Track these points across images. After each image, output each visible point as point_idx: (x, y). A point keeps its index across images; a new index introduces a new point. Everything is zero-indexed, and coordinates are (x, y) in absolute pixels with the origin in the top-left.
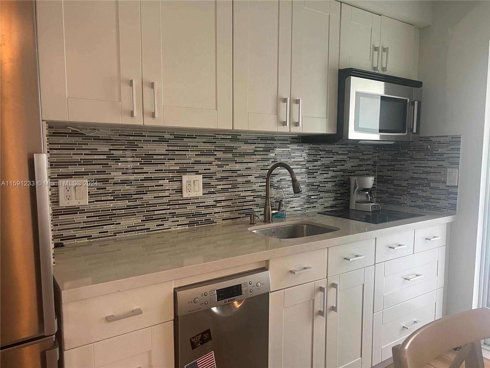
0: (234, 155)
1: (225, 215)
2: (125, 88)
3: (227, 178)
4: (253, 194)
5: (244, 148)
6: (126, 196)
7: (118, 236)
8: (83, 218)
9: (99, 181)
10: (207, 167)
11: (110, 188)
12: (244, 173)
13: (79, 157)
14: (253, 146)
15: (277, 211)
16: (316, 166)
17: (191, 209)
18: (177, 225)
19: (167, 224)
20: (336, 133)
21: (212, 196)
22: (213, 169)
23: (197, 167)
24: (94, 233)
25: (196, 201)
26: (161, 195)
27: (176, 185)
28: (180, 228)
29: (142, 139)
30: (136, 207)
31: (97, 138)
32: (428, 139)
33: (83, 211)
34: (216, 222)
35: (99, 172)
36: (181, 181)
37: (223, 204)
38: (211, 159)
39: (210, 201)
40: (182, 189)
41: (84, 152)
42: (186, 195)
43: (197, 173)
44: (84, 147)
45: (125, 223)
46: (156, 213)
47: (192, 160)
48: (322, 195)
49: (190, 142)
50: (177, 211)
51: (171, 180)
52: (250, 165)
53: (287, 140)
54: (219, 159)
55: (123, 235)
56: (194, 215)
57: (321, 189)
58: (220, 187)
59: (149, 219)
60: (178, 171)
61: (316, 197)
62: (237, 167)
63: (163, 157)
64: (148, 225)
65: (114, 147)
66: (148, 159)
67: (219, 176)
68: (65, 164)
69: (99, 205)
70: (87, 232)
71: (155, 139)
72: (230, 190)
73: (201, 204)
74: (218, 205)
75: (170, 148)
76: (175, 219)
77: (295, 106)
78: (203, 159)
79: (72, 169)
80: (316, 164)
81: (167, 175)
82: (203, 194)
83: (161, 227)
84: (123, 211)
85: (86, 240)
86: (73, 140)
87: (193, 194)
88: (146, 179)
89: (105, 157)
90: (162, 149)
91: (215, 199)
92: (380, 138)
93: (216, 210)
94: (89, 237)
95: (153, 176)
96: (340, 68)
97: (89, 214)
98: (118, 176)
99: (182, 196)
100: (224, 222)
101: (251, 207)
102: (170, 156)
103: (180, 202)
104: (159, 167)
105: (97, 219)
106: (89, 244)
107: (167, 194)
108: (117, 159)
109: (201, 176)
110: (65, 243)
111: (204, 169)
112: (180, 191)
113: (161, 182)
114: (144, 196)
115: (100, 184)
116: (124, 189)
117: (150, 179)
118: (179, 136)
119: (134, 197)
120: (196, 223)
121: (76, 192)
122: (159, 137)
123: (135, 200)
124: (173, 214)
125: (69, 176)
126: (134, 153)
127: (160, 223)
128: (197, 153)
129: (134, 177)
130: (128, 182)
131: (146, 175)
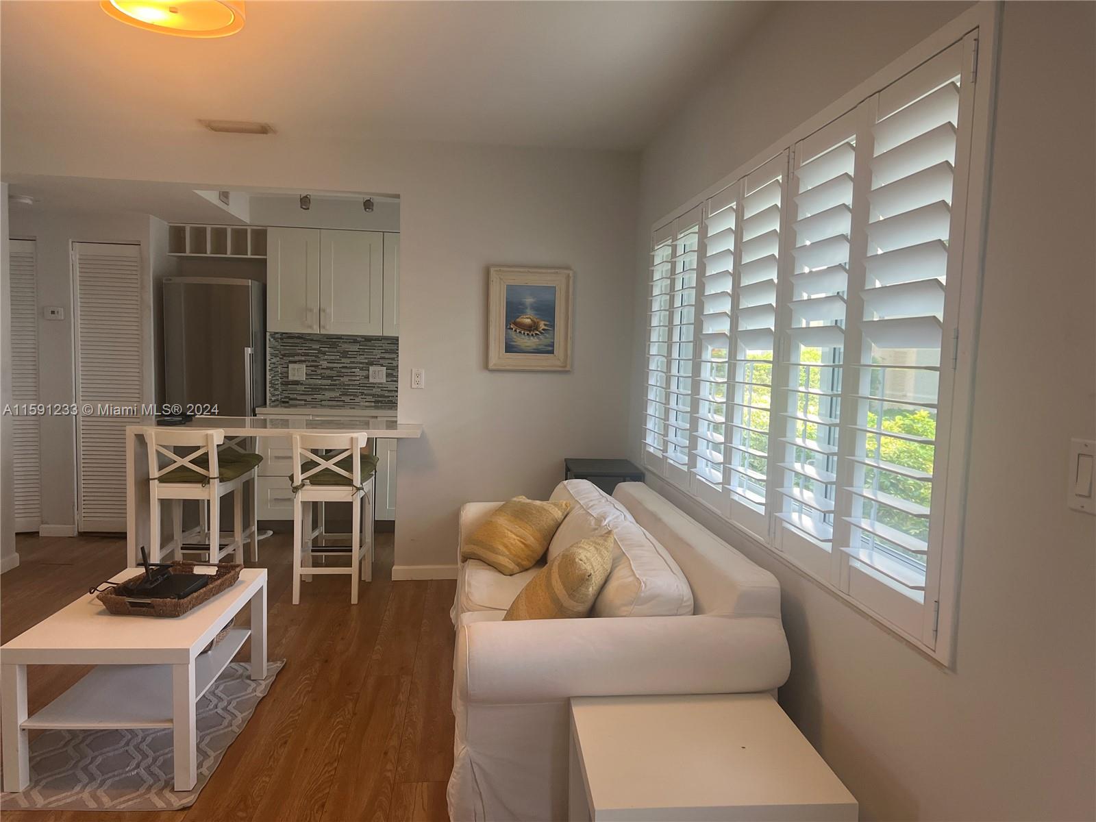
6: (330, 378)
7: (323, 402)
8: (302, 388)
9: (311, 366)
10: (390, 361)
11: (319, 372)
13: (301, 351)
17: (376, 391)
18: (366, 401)
19: (357, 400)
23: (382, 361)
24: (309, 398)
25: (380, 386)
26: (354, 379)
27: (364, 373)
28: (367, 404)
29: (341, 341)
30: (336, 385)
31: (312, 340)
33: (302, 384)
35: (313, 361)
36: (369, 370)
39: (392, 387)
40: (369, 376)
41: (304, 348)
42: (371, 380)
43: (382, 365)
45: (329, 395)
47: (378, 356)
49: (377, 343)
50: (365, 392)
51: (361, 369)
55: (327, 402)
56: (379, 396)
59: (344, 394)
60: (366, 364)
63: (356, 353)
64: (343, 398)
65: (323, 346)
66: (345, 354)
68: (293, 355)
69: (312, 381)
70: (304, 398)
71: (352, 341)
73: (384, 388)
75: (361, 347)
76: (363, 397)
78: (387, 356)
79: (297, 358)
81: (358, 365)
82: (386, 381)
83: (354, 401)
84: (327, 387)
85: (303, 402)
86: (298, 341)
87: (377, 380)
88: (343, 367)
89: (317, 352)
90: (356, 347)
94: (305, 400)
95: (348, 365)
97: (306, 386)
98: (325, 364)
99: (369, 381)
102: (361, 352)
103: (368, 385)
104: (353, 360)
105: (310, 390)
106: (306, 405)
107: (357, 378)
108: (324, 353)
109: (386, 368)
110: (291, 402)
111: (388, 363)
112: (367, 377)
113: (353, 370)
114: (342, 379)
115: (313, 368)
116: (328, 372)
117: (346, 367)
118: (368, 339)
119: (334, 378)
120: (381, 402)
121: (298, 372)
122: (354, 340)
123: (335, 380)
124: (362, 394)
125: (295, 362)
126: (336, 350)
127: (352, 398)
128: (383, 351)
129: (335, 365)
130: (331, 369)
131: (343, 365)
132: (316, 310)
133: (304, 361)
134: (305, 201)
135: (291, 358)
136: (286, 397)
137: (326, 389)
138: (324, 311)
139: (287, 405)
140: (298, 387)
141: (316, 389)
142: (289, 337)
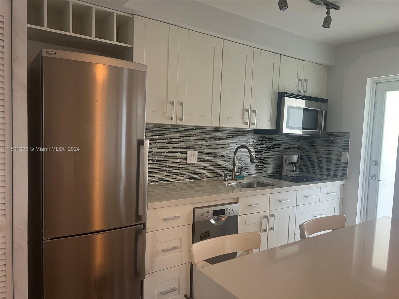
0: (216, 140)
1: (209, 175)
2: (169, 106)
3: (210, 153)
4: (225, 163)
5: (221, 135)
6: (158, 161)
7: (153, 183)
10: (201, 146)
12: (220, 150)
14: (226, 135)
15: (239, 174)
16: (262, 148)
17: (191, 170)
18: (183, 179)
19: (178, 178)
20: (275, 129)
21: (202, 163)
22: (204, 147)
23: (195, 146)
25: (194, 166)
26: (176, 161)
27: (183, 156)
28: (184, 181)
29: (168, 130)
30: (163, 167)
32: (331, 134)
34: (204, 179)
36: (186, 154)
37: (208, 168)
38: (203, 142)
39: (201, 166)
40: (187, 159)
42: (189, 162)
43: (195, 150)
45: (157, 176)
46: (173, 171)
47: (193, 142)
48: (266, 165)
49: (192, 132)
50: (183, 171)
51: (181, 153)
52: (224, 146)
53: (246, 132)
54: (207, 142)
55: (156, 183)
56: (193, 174)
57: (265, 162)
58: (207, 158)
59: (169, 175)
60: (185, 148)
61: (262, 166)
62: (217, 147)
63: (178, 140)
64: (168, 178)
65: (155, 134)
67: (206, 151)
71: (175, 130)
72: (212, 160)
73: (196, 168)
74: (206, 168)
75: (182, 135)
76: (182, 175)
77: (253, 114)
78: (198, 142)
80: (262, 146)
81: (179, 150)
82: (198, 162)
83: (175, 180)
84: (156, 170)
87: (192, 162)
88: (169, 152)
90: (177, 135)
91: (204, 165)
92: (302, 133)
93: (204, 171)
95: (172, 150)
96: (279, 92)
98: (155, 150)
99: (186, 162)
100: (208, 179)
101: (224, 171)
102: (181, 140)
103: (185, 166)
104: (176, 146)
107: (179, 161)
108: (155, 141)
109: (197, 151)
111: (199, 148)
112: (186, 159)
113: (176, 154)
114: (167, 162)
117: (171, 152)
118: (187, 129)
119: (162, 162)
120: (193, 178)
122: (177, 129)
124: (181, 173)
126: (163, 138)
127: (174, 177)
128: (196, 138)
129: (163, 151)
130: (160, 154)
131: (169, 150)
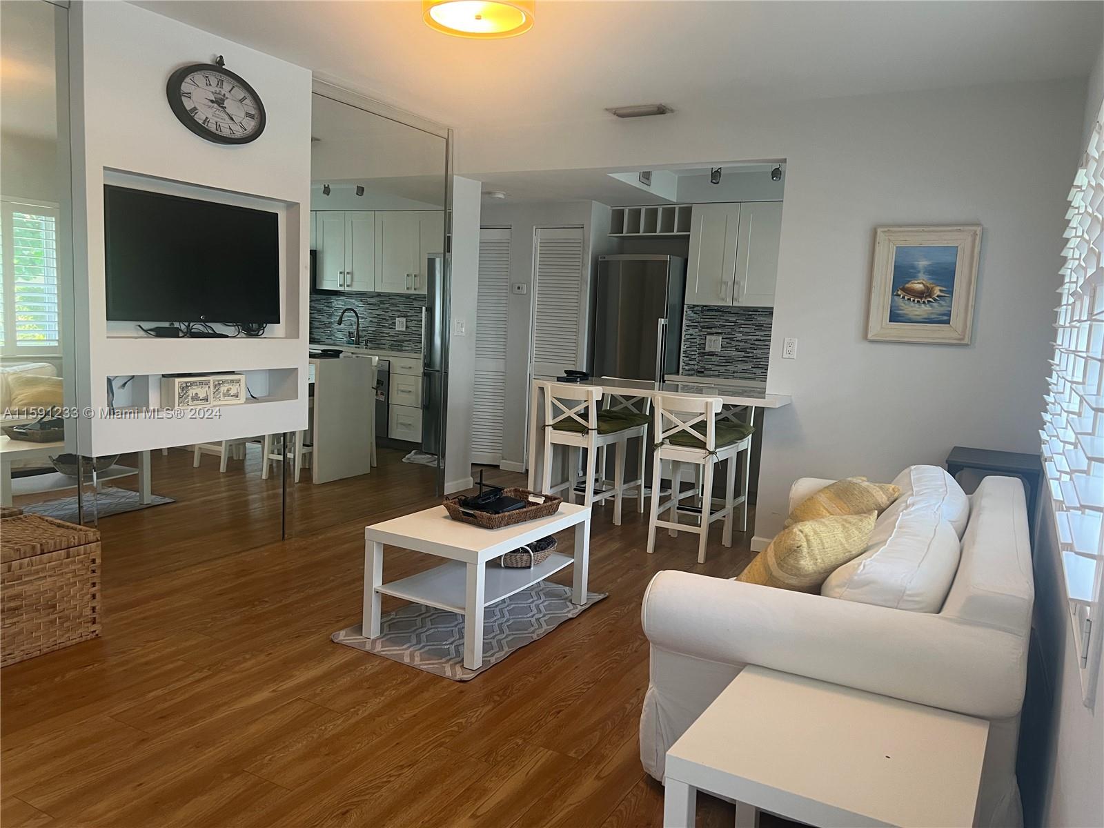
6: (744, 350)
7: (735, 374)
9: (727, 338)
11: (734, 344)
13: (718, 324)
24: (722, 369)
29: (757, 313)
30: (748, 357)
31: (730, 313)
33: (717, 355)
35: (729, 333)
41: (721, 321)
44: (722, 317)
45: (741, 367)
46: (762, 363)
55: (739, 374)
65: (739, 318)
68: (709, 327)
69: (726, 352)
70: (718, 368)
71: (768, 313)
79: (714, 330)
84: (740, 359)
85: (717, 373)
86: (717, 313)
88: (757, 340)
89: (733, 324)
94: (719, 371)
97: (720, 358)
98: (739, 336)
105: (724, 361)
106: (718, 376)
108: (740, 325)
110: (706, 372)
114: (755, 352)
115: (728, 340)
116: (742, 345)
117: (759, 340)
119: (748, 350)
121: (715, 344)
123: (748, 353)
125: (712, 334)
126: (751, 323)
129: (750, 337)
130: (746, 341)
131: (757, 337)
132: (730, 283)
133: (721, 333)
134: (716, 175)
135: (709, 330)
136: (702, 368)
137: (738, 361)
138: (737, 283)
139: (702, 375)
140: (714, 358)
141: (729, 361)
142: (708, 310)
